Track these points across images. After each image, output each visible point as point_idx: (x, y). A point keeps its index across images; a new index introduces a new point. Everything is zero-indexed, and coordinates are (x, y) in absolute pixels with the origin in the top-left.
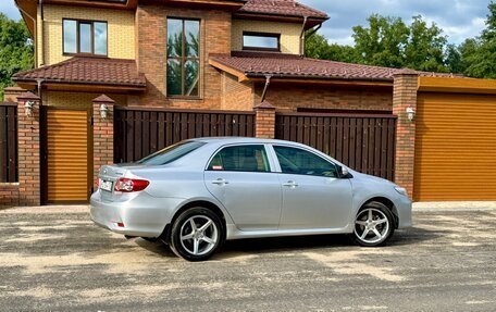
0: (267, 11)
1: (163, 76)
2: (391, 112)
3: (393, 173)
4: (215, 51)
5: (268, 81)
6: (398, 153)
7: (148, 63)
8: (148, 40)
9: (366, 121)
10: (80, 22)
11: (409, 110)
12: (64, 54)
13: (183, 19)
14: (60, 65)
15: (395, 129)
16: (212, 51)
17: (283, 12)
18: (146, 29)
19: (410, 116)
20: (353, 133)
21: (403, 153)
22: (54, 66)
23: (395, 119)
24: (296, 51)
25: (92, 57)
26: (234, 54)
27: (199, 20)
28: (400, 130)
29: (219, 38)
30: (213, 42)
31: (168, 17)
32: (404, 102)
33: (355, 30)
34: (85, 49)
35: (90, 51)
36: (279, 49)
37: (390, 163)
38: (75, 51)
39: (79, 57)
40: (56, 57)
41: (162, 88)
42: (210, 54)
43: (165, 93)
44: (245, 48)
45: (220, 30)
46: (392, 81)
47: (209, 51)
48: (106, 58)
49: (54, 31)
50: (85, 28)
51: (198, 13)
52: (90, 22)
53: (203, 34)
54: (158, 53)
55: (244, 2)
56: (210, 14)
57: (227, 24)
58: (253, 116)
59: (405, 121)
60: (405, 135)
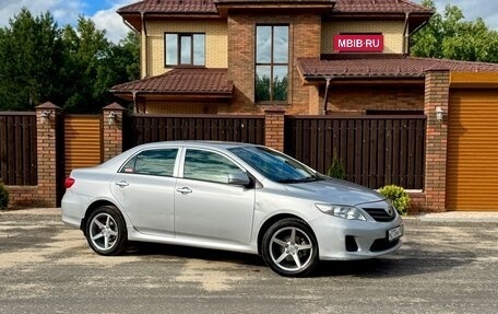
0: (365, 10)
1: (251, 83)
2: (422, 112)
3: (422, 179)
4: (304, 55)
5: (328, 84)
6: (428, 158)
7: (236, 71)
8: (237, 49)
9: (388, 123)
10: (181, 35)
11: (439, 109)
12: (166, 66)
13: (273, 25)
14: (158, 77)
15: (424, 131)
16: (301, 56)
17: (382, 10)
18: (235, 38)
19: (439, 116)
20: (374, 137)
21: (434, 158)
22: (154, 78)
23: (424, 120)
24: (399, 51)
25: (192, 68)
26: (324, 57)
27: (288, 25)
28: (430, 133)
29: (309, 41)
30: (301, 46)
31: (257, 25)
32: (433, 100)
34: (186, 60)
35: (189, 63)
37: (418, 168)
38: (175, 63)
39: (180, 68)
40: (158, 70)
41: (250, 95)
42: (299, 59)
43: (253, 100)
45: (309, 33)
46: (423, 78)
48: (203, 68)
49: (157, 44)
50: (186, 40)
51: (287, 19)
52: (190, 34)
53: (292, 39)
54: (246, 61)
55: (334, 4)
56: (298, 18)
57: (317, 27)
58: (262, 120)
59: (434, 122)
60: (434, 137)
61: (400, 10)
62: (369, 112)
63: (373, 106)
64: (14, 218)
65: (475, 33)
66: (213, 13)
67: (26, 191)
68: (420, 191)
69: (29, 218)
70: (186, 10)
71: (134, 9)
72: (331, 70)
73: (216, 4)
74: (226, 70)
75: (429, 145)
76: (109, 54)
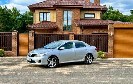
0: (91, 8)
1: (62, 26)
2: (107, 34)
3: (107, 50)
4: (76, 19)
5: (83, 26)
6: (109, 45)
7: (58, 22)
8: (59, 17)
9: (99, 36)
10: (44, 13)
11: (111, 33)
12: (40, 21)
13: (68, 11)
14: (38, 24)
15: (108, 38)
17: (95, 8)
18: (58, 14)
19: (112, 35)
20: (96, 39)
21: (110, 45)
22: (37, 24)
23: (108, 36)
24: (99, 18)
25: (46, 22)
26: (81, 19)
27: (72, 11)
28: (109, 39)
29: (77, 15)
30: (75, 16)
31: (64, 11)
32: (110, 31)
33: (131, 11)
34: (45, 19)
35: (46, 20)
36: (94, 18)
37: (106, 47)
38: (42, 20)
39: (44, 22)
40: (38, 22)
41: (62, 29)
44: (85, 18)
45: (77, 13)
46: (108, 25)
47: (74, 19)
48: (50, 22)
49: (37, 15)
50: (45, 14)
51: (72, 9)
53: (73, 15)
54: (61, 20)
55: (83, 6)
56: (74, 9)
57: (79, 12)
58: (69, 35)
59: (110, 36)
60: (110, 40)
61: (99, 8)
62: (93, 33)
63: (94, 32)
64: (8, 59)
65: (117, 13)
66: (52, 8)
67: (9, 52)
68: (107, 53)
69: (12, 59)
70: (45, 7)
71: (32, 6)
72: (83, 23)
73: (53, 5)
74: (56, 22)
75: (109, 42)
76: (20, 17)
